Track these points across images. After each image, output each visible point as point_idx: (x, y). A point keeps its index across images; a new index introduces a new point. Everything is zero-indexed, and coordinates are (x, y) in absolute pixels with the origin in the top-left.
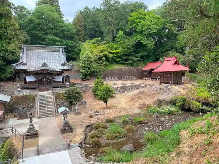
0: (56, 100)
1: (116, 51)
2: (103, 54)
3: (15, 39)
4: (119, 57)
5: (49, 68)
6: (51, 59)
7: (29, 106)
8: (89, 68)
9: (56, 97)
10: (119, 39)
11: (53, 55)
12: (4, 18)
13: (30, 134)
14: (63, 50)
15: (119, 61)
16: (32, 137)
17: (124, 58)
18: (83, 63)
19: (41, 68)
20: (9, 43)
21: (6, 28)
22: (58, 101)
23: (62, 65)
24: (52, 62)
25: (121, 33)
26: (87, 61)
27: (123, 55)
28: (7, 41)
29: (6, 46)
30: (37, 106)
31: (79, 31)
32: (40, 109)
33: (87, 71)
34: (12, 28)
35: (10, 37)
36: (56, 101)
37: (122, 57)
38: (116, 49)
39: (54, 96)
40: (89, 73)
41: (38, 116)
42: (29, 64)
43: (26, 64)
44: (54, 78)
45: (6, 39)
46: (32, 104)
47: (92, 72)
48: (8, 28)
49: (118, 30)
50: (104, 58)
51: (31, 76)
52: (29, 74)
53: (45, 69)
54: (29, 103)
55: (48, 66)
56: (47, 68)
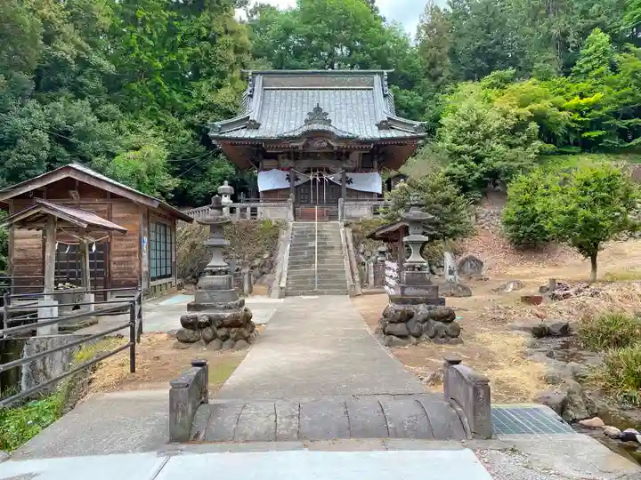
0: (356, 245)
1: (583, 102)
2: (530, 110)
3: (236, 74)
4: (596, 124)
5: (332, 129)
6: (340, 113)
7: (257, 262)
8: (478, 160)
9: (356, 235)
10: (594, 62)
11: (349, 101)
12: (207, 11)
13: (202, 316)
14: (386, 83)
15: (600, 139)
16: (215, 336)
17: (622, 124)
18: (454, 141)
19: (305, 129)
20: (219, 86)
21: (213, 42)
22: (361, 251)
23: (381, 126)
24: (344, 120)
25: (600, 38)
26: (472, 129)
27: (616, 115)
28: (214, 80)
29: (210, 97)
30: (284, 256)
31: (433, 65)
32: (293, 264)
33: (470, 170)
34: (229, 39)
35: (223, 68)
36: (358, 250)
37: (613, 121)
38: (582, 96)
39: (349, 230)
40: (477, 175)
41: (283, 285)
42: (269, 126)
43: (256, 126)
44: (350, 182)
45: (209, 74)
46: (266, 256)
47: (487, 174)
48: (219, 41)
49: (584, 33)
50: (534, 126)
51: (275, 170)
52: (266, 163)
53: (318, 131)
54: (258, 249)
55: (330, 121)
56: (326, 127)
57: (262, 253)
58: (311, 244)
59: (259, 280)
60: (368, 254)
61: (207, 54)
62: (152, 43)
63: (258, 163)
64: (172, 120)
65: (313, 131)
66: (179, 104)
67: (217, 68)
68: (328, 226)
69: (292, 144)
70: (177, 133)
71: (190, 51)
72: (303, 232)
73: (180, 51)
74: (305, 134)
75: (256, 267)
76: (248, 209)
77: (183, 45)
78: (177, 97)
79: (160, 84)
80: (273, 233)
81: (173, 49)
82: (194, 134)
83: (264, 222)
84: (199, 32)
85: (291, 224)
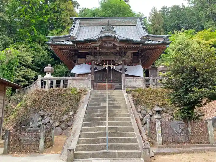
0: (135, 106)
7: (64, 118)
9: (135, 99)
19: (100, 35)
22: (139, 110)
23: (144, 38)
36: (137, 109)
44: (126, 70)
51: (84, 64)
52: (79, 60)
53: (109, 37)
54: (66, 109)
55: (115, 32)
56: (113, 35)
57: (69, 111)
58: (103, 105)
59: (64, 132)
60: (144, 112)
61: (57, 19)
62: (32, 12)
63: (75, 60)
64: (38, 46)
65: (105, 37)
66: (42, 39)
67: (62, 24)
68: (115, 93)
69: (93, 45)
70: (40, 52)
71: (49, 16)
72: (97, 96)
73: (45, 16)
74: (100, 38)
75: (63, 121)
76: (62, 82)
77: (46, 14)
78: (42, 37)
79: (33, 30)
80: (77, 97)
81: (41, 15)
82: (48, 52)
83: (71, 90)
84: (54, 9)
85: (89, 91)
